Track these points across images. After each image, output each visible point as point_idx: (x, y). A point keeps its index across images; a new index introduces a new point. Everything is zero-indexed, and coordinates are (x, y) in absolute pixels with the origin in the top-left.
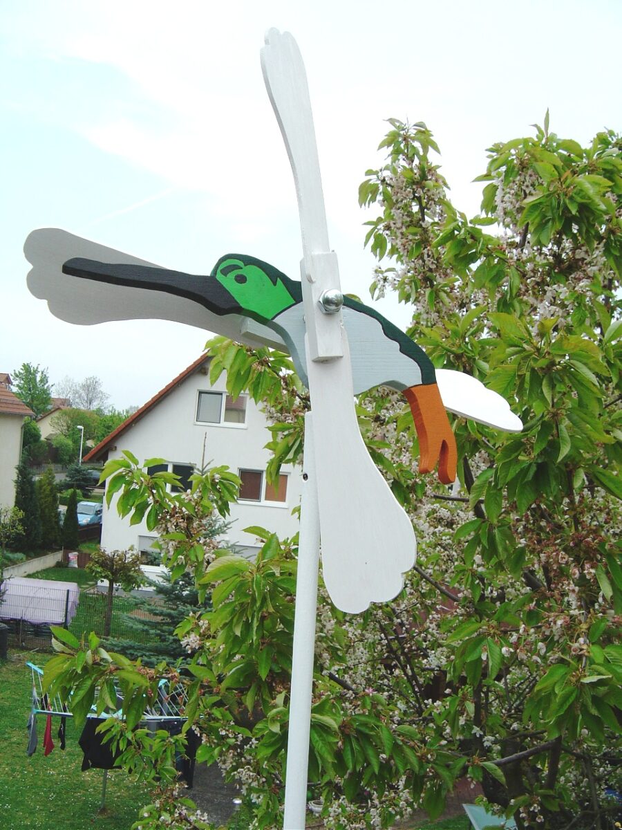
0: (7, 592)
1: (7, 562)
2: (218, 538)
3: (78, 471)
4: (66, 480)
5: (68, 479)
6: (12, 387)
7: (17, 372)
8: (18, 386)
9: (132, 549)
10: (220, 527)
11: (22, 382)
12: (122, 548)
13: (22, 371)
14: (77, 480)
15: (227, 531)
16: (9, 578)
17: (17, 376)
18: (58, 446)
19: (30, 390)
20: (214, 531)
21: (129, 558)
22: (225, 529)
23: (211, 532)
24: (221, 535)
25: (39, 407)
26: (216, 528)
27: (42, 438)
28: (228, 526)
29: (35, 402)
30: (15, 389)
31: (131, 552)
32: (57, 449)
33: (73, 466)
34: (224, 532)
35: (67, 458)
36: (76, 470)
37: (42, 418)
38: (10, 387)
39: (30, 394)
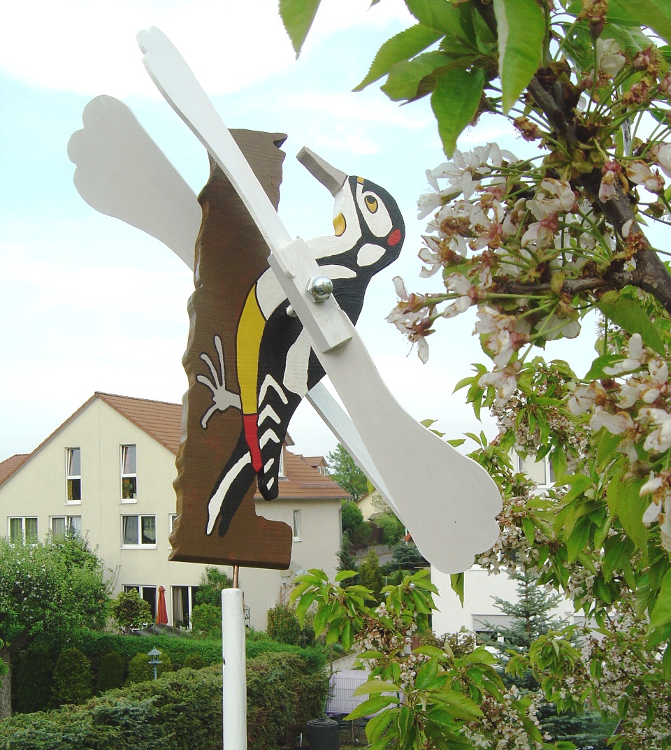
0: (335, 687)
1: (337, 654)
2: (549, 613)
3: (405, 551)
4: (392, 561)
5: (395, 560)
6: (329, 469)
7: (333, 454)
8: (335, 467)
9: (463, 630)
10: (549, 602)
11: (339, 463)
12: (453, 629)
13: (337, 452)
14: (404, 561)
15: (558, 604)
16: (336, 672)
17: (333, 457)
18: (382, 526)
19: (348, 471)
20: (543, 606)
21: (460, 640)
22: (556, 602)
23: (540, 607)
24: (552, 609)
25: (359, 487)
26: (546, 602)
27: (365, 519)
28: (559, 599)
29: (355, 482)
30: (333, 472)
31: (463, 634)
32: (381, 529)
33: (399, 546)
34: (555, 606)
35: (392, 537)
36: (402, 549)
37: (364, 498)
38: (327, 470)
39: (349, 475)
